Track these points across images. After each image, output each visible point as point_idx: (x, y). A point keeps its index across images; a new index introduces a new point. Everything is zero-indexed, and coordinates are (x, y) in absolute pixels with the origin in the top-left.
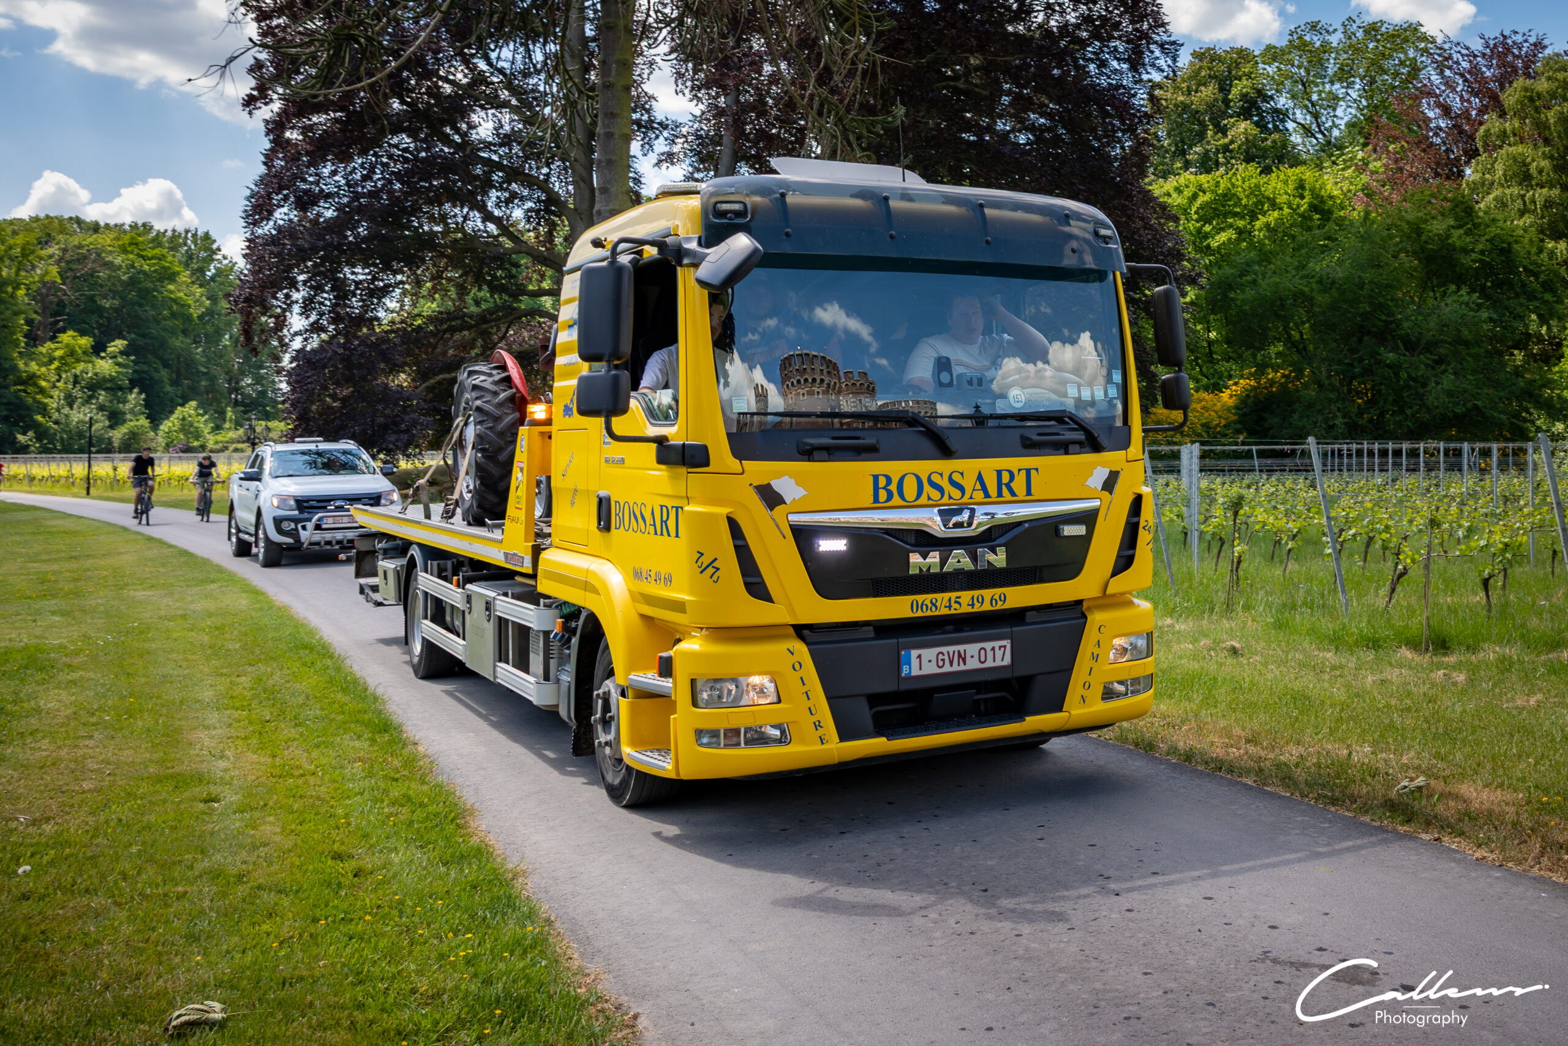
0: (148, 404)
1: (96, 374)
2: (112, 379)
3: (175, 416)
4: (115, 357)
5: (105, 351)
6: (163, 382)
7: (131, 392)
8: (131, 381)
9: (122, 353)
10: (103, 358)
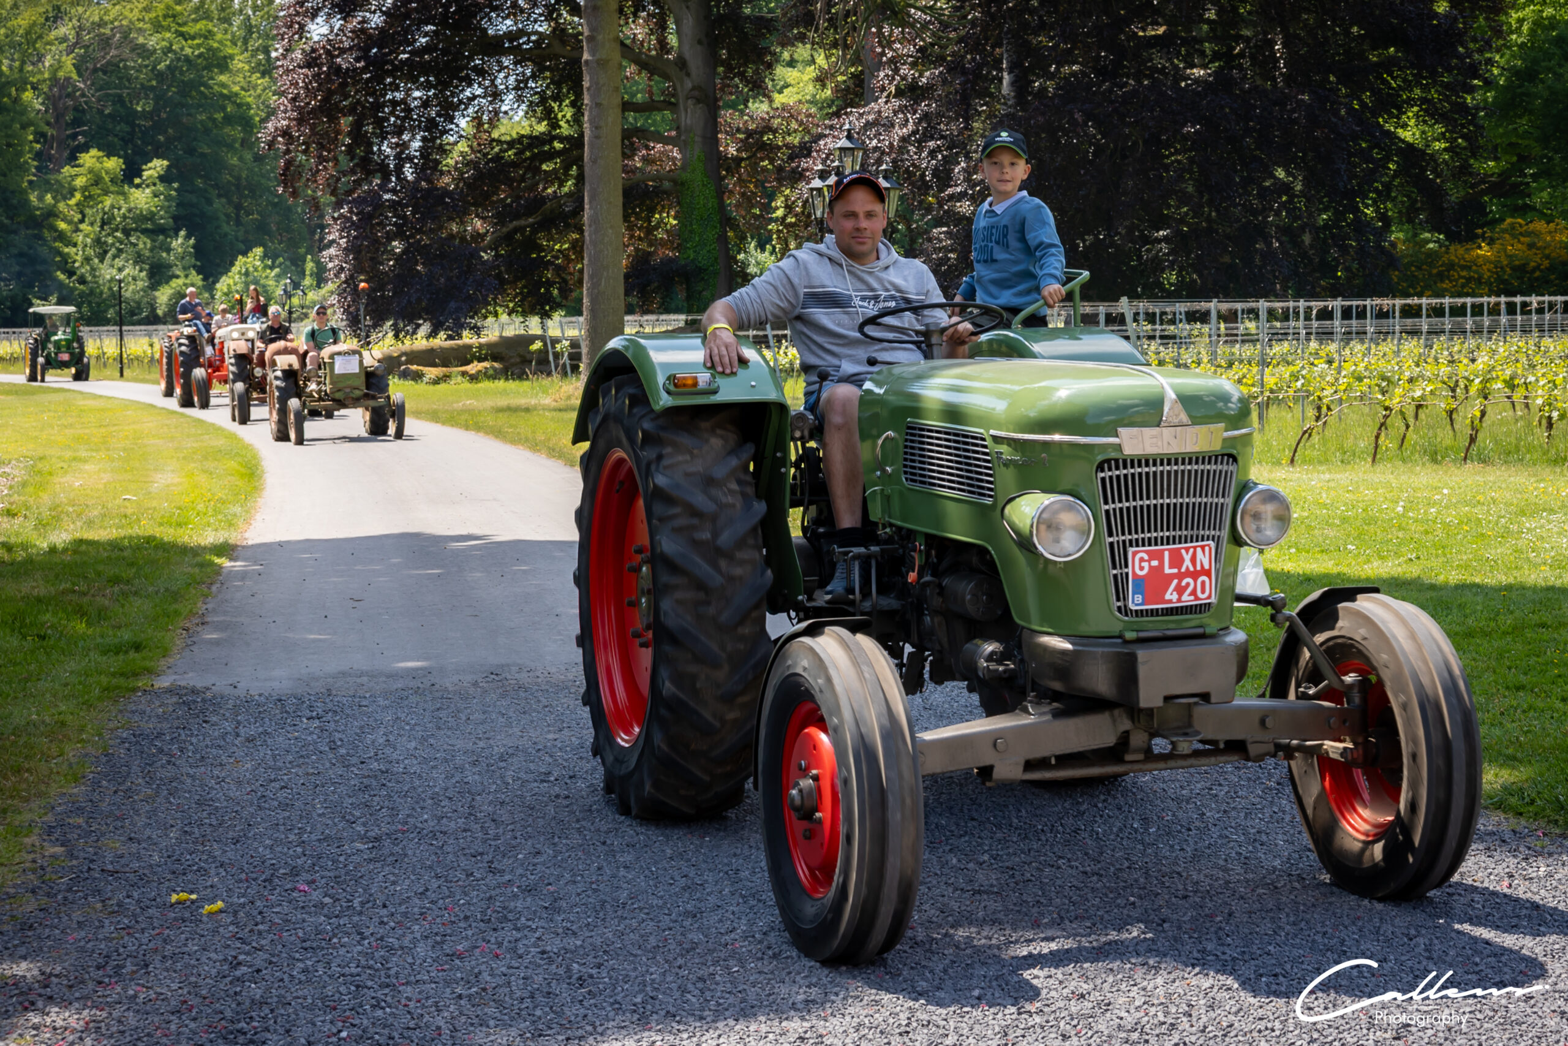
0: (199, 251)
1: (130, 210)
2: (151, 217)
3: (235, 269)
4: (154, 184)
5: (140, 176)
6: (217, 219)
7: (177, 235)
8: (175, 218)
9: (162, 178)
10: (138, 186)
